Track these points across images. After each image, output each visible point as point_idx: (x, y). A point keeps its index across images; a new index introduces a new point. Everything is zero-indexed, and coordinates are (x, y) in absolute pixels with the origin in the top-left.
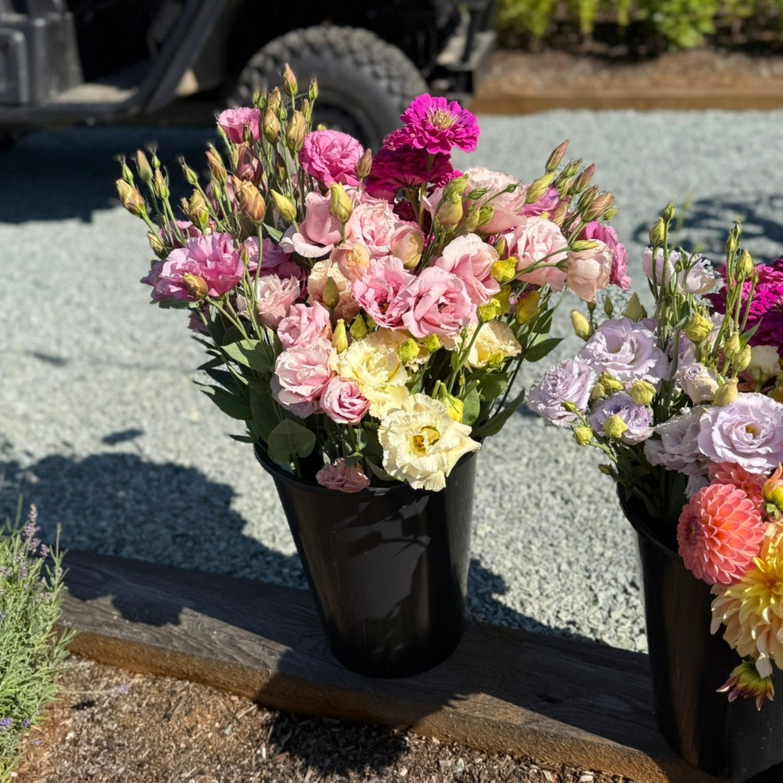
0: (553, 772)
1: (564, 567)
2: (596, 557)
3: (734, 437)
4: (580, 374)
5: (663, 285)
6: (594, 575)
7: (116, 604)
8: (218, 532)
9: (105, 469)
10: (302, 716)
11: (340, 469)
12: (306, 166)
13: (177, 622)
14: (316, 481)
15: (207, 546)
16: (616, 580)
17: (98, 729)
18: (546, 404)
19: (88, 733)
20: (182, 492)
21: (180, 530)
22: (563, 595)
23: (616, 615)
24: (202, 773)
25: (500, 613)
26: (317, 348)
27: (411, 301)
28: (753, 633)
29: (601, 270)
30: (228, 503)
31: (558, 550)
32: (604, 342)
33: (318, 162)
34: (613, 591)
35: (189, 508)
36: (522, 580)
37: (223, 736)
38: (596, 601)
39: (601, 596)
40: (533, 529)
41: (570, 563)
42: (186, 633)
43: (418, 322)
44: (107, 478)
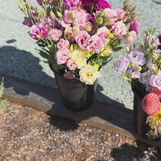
0: (110, 133)
1: (117, 85)
2: (125, 83)
3: (158, 82)
4: (126, 62)
5: (147, 44)
6: (123, 87)
7: (14, 89)
8: (37, 70)
9: (8, 50)
10: (56, 117)
11: (69, 74)
12: (65, 3)
13: (28, 95)
14: (64, 76)
15: (34, 73)
16: (128, 89)
17: (11, 117)
18: (117, 67)
19: (9, 118)
20: (27, 58)
21: (27, 69)
22: (116, 92)
23: (127, 97)
24: (34, 128)
25: (101, 96)
26: (66, 51)
27: (89, 43)
28: (155, 126)
29: (134, 39)
30: (38, 62)
31: (116, 80)
32: (132, 54)
33: (68, 3)
34: (127, 91)
35: (29, 63)
36: (107, 88)
37: (39, 120)
38: (123, 93)
39: (125, 93)
40: (111, 75)
41: (118, 84)
42: (31, 98)
43: (90, 48)
44: (8, 53)
